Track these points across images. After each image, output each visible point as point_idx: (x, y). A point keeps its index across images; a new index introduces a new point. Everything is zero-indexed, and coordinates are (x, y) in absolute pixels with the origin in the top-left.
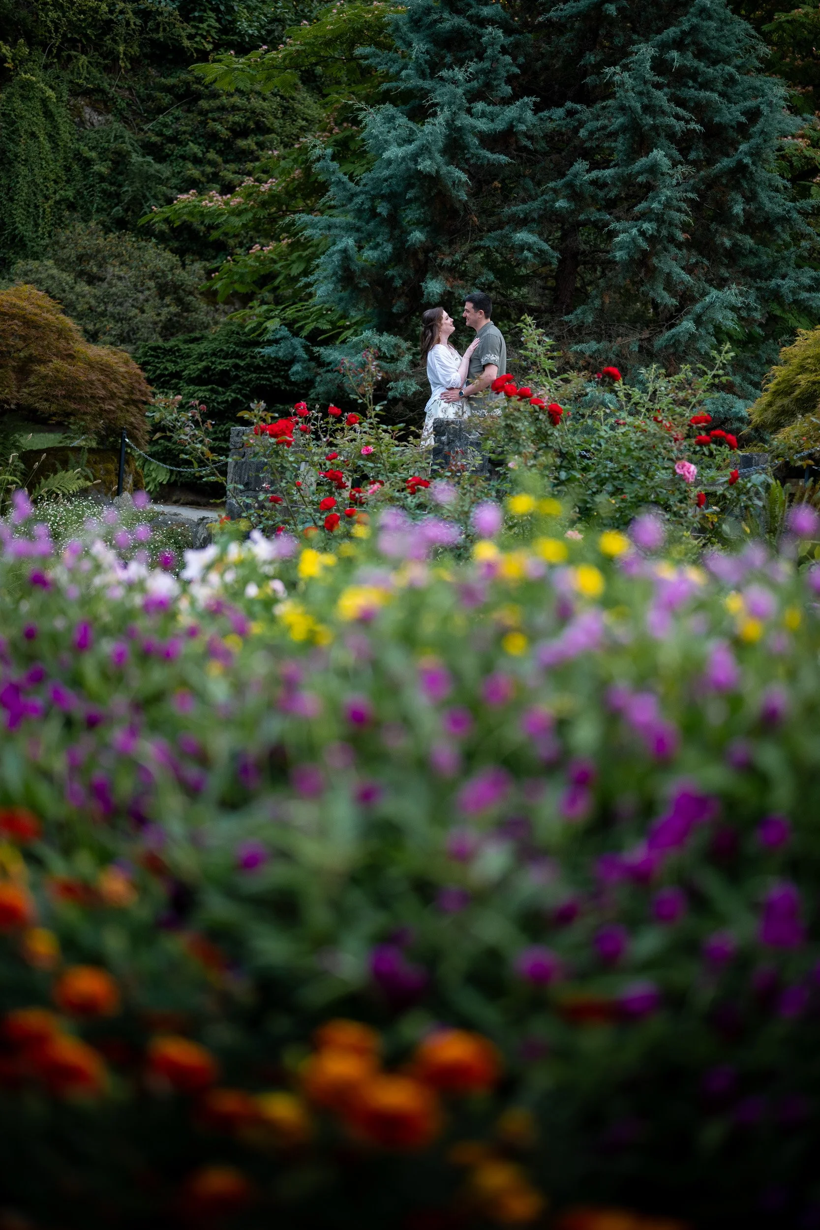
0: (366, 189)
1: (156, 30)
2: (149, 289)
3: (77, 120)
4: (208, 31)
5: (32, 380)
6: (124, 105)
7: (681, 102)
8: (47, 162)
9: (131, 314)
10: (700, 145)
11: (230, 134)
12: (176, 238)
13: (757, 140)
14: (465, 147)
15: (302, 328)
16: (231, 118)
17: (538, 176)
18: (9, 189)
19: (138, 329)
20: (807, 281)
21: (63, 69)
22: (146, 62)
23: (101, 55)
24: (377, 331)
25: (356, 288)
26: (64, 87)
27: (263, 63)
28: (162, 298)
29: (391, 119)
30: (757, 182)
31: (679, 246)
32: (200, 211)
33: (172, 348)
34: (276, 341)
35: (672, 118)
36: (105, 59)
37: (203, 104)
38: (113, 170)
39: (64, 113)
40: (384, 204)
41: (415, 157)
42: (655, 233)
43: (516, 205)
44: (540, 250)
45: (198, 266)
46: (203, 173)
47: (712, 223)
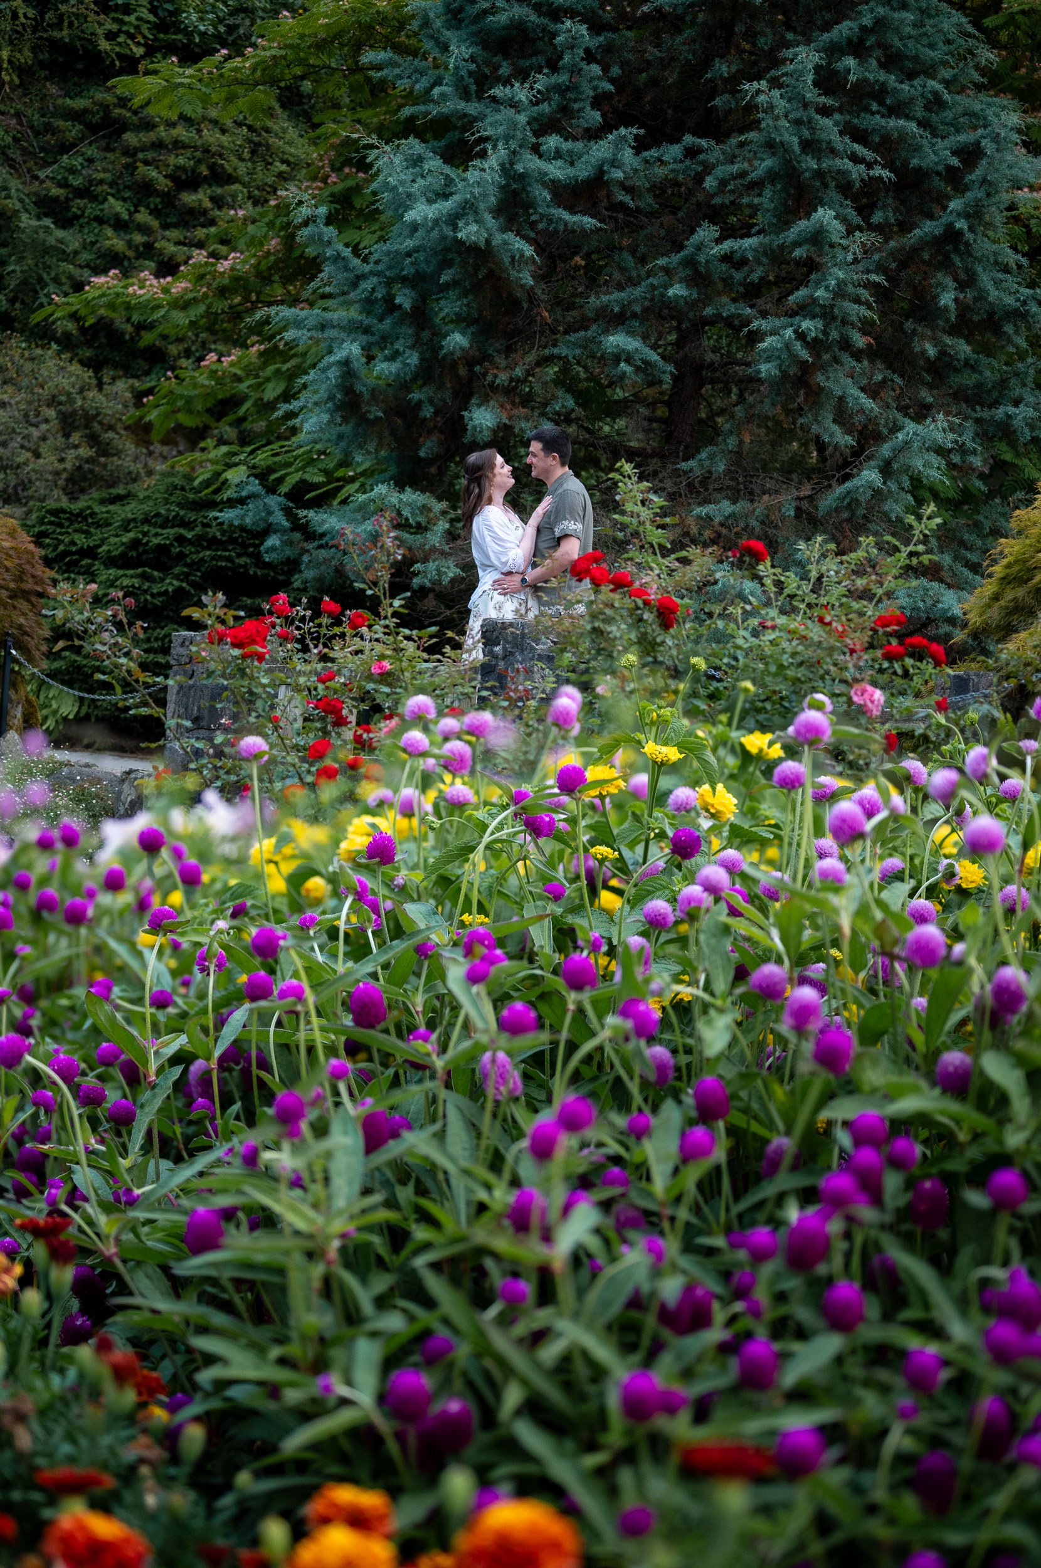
0: (380, 268)
1: (59, 26)
2: (47, 421)
4: (137, 27)
7: (859, 136)
9: (20, 459)
10: (890, 201)
11: (170, 184)
12: (89, 344)
13: (975, 194)
14: (530, 205)
15: (280, 481)
16: (172, 160)
17: (642, 249)
19: (30, 482)
22: (43, 73)
24: (396, 485)
25: (363, 419)
27: (221, 75)
28: (67, 436)
29: (416, 161)
30: (975, 258)
31: (857, 355)
32: (124, 303)
33: (82, 511)
34: (242, 501)
35: (846, 160)
37: (131, 138)
40: (407, 291)
41: (453, 220)
42: (821, 336)
43: (607, 293)
44: (645, 362)
45: (121, 385)
46: (130, 244)
47: (907, 320)
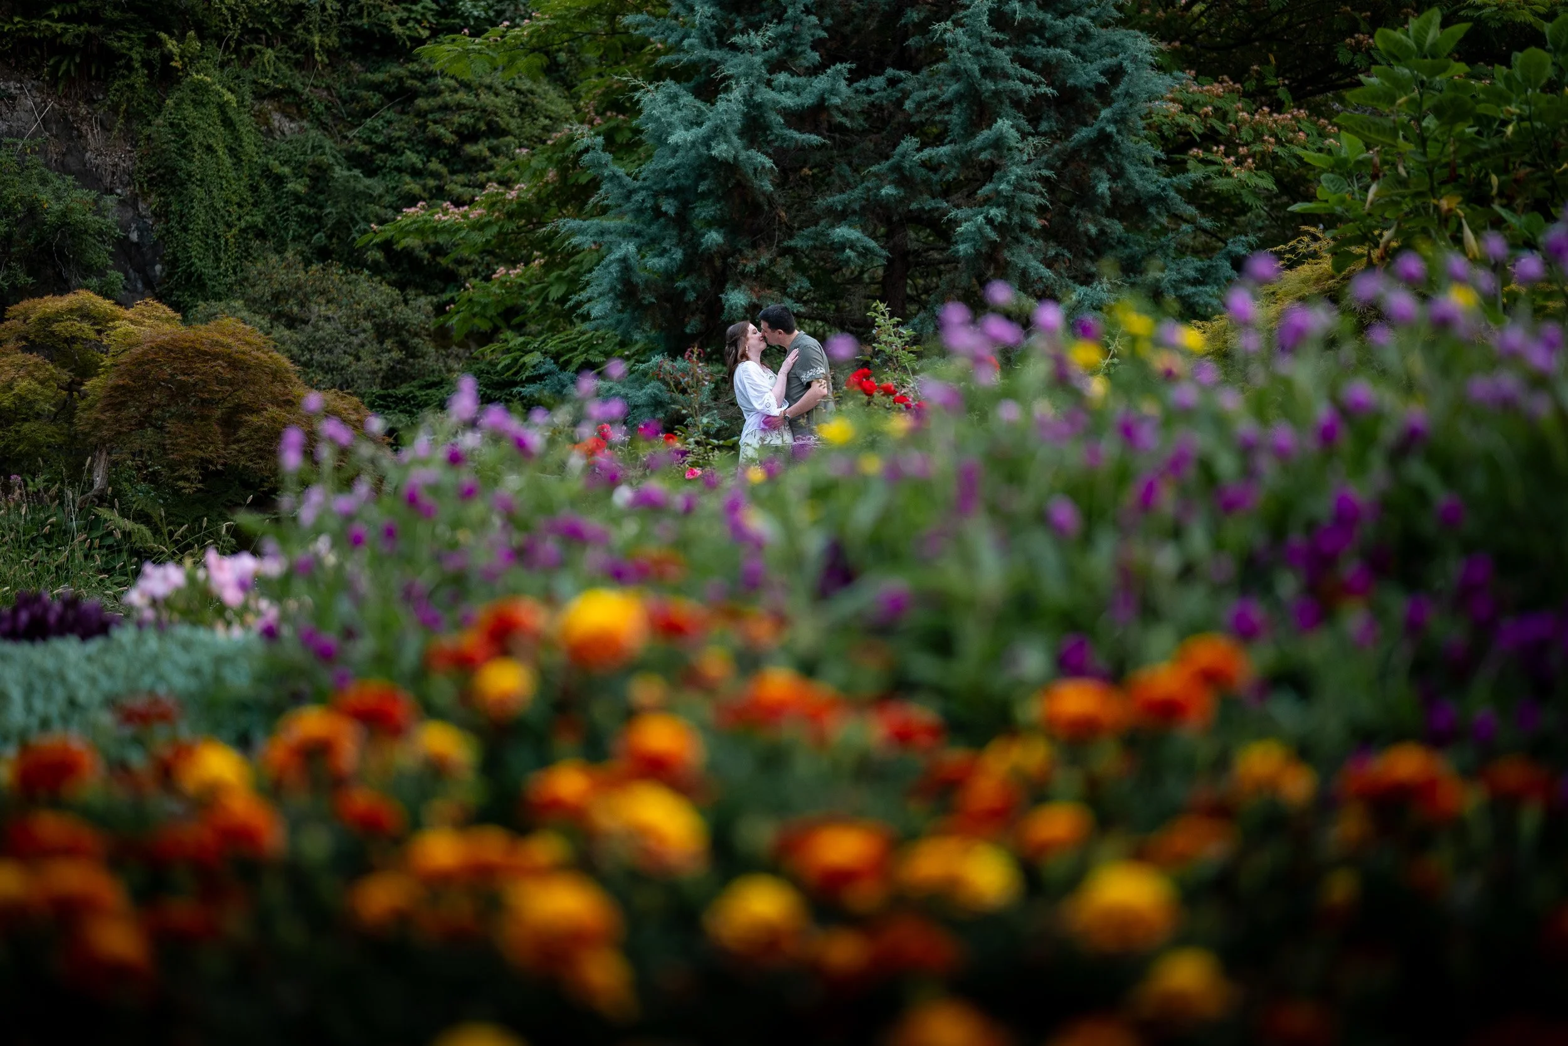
0: (647, 183)
1: (359, 14)
2: (364, 331)
3: (263, 128)
4: (423, 15)
5: (242, 433)
6: (322, 108)
7: (1026, 63)
8: (228, 182)
9: (345, 362)
10: (1052, 113)
11: (456, 138)
12: (394, 269)
13: (1120, 104)
14: (766, 128)
15: (568, 362)
16: (456, 119)
17: (856, 161)
18: (181, 216)
19: (353, 380)
20: (1191, 273)
21: (244, 66)
22: (348, 54)
23: (291, 48)
24: (669, 355)
25: (640, 306)
26: (247, 89)
27: (505, 43)
28: (381, 343)
29: (673, 98)
30: (1123, 155)
31: (1037, 234)
32: (431, 227)
33: (405, 395)
34: (539, 378)
35: (1017, 82)
36: (295, 52)
37: (421, 103)
38: (311, 188)
39: (247, 121)
40: (671, 201)
41: (707, 141)
42: (1005, 221)
43: (831, 195)
44: (865, 248)
45: (423, 301)
46: (424, 188)
47: (1071, 206)
